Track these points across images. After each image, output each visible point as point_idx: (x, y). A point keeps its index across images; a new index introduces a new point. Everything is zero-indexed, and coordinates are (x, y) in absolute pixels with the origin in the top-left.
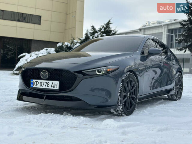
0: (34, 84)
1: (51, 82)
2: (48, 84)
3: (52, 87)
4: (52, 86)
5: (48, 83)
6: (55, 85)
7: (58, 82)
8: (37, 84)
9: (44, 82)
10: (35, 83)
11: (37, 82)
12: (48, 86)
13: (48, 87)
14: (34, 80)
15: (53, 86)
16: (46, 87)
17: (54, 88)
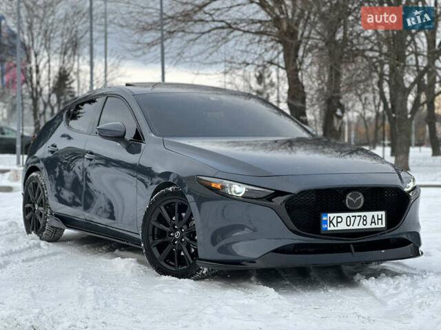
0: (331, 222)
1: (369, 214)
2: (364, 220)
3: (373, 224)
4: (372, 222)
5: (365, 218)
6: (378, 219)
7: (383, 213)
8: (337, 223)
9: (355, 216)
10: (334, 221)
11: (337, 217)
12: (365, 222)
13: (365, 225)
14: (329, 215)
15: (375, 222)
16: (361, 226)
17: (377, 226)
